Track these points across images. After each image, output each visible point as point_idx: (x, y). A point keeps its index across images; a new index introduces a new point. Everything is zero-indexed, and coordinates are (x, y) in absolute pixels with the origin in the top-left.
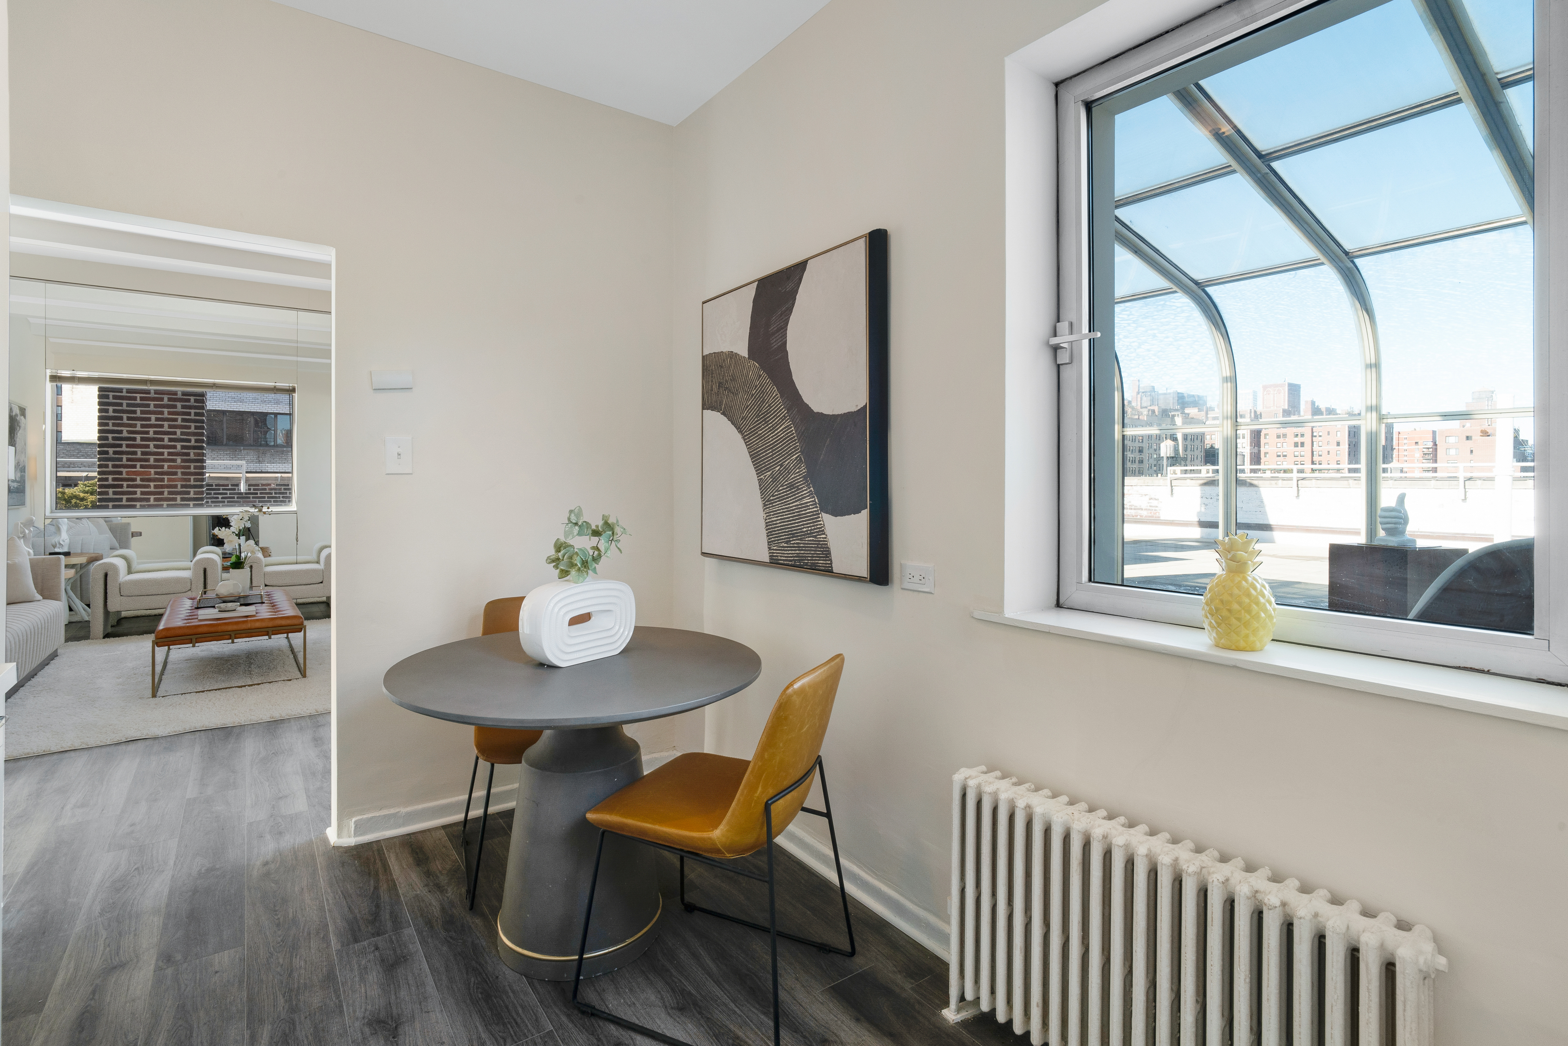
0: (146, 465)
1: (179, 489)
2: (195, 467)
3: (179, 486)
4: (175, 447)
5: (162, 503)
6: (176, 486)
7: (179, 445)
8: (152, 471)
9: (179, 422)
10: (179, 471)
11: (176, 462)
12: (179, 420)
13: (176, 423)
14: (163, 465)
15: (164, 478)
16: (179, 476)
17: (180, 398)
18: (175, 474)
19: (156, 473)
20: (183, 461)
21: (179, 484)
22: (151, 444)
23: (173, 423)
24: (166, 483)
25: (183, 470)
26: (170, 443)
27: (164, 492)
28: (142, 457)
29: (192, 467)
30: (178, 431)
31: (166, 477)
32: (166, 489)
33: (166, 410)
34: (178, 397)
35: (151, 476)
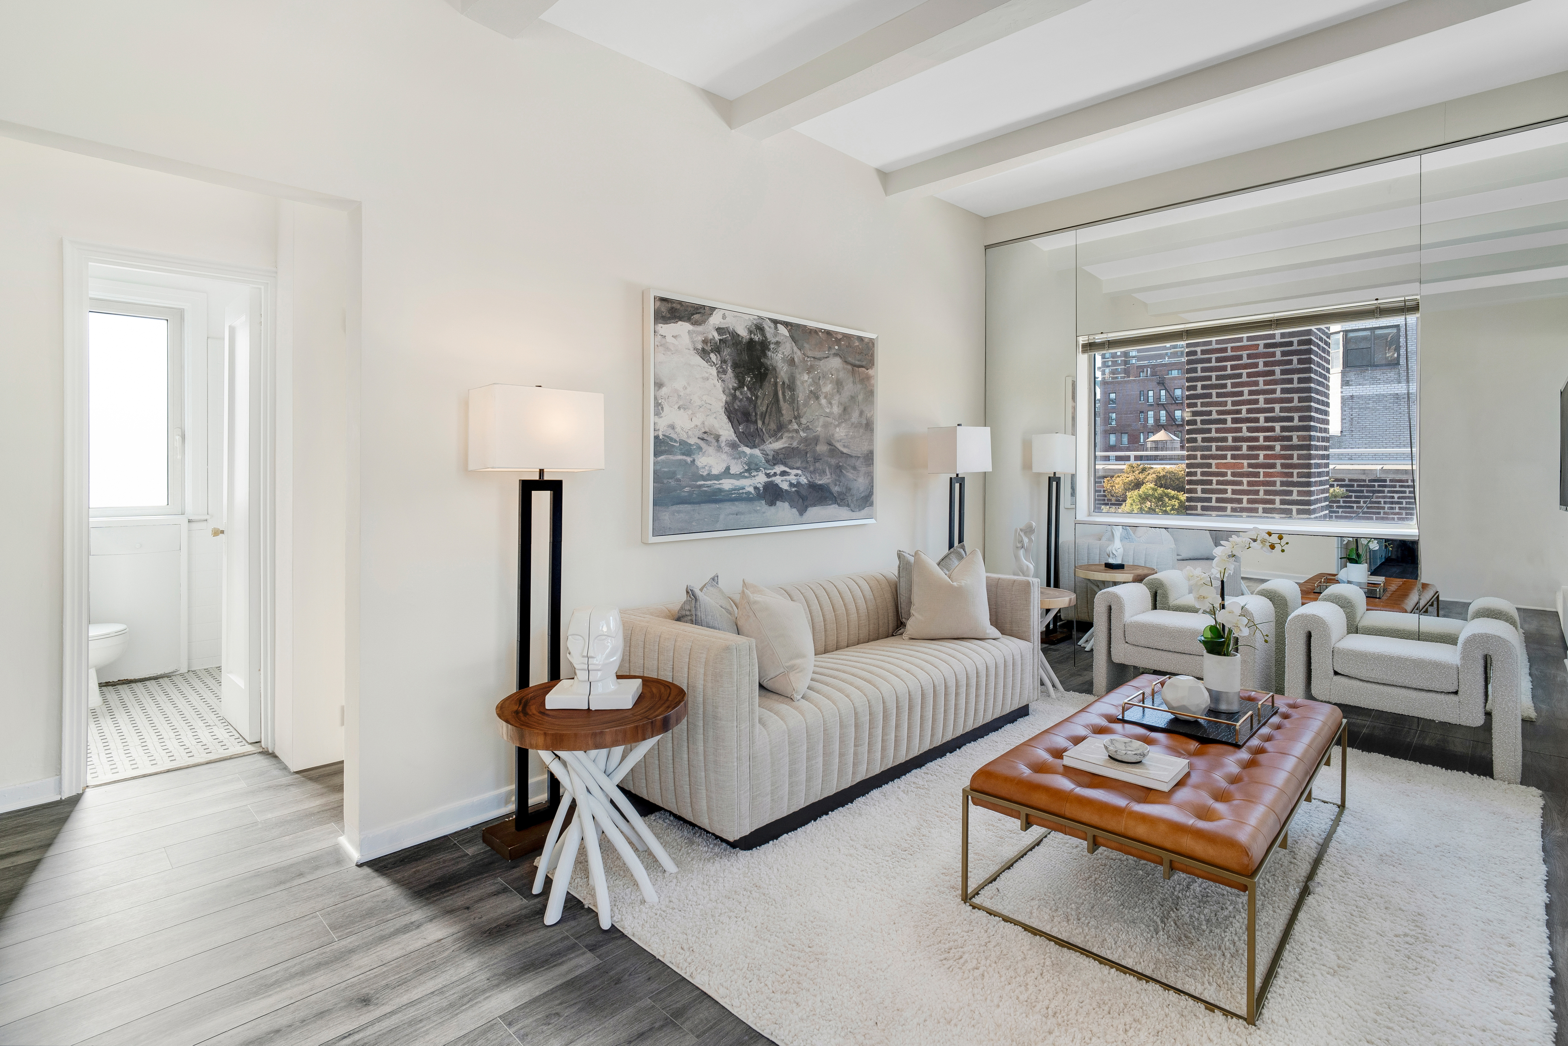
0: (1238, 455)
1: (1278, 487)
2: (1300, 457)
3: (1278, 484)
4: (1272, 429)
5: (1256, 506)
6: (1274, 484)
7: (1277, 426)
8: (1245, 462)
9: (1278, 395)
10: (1278, 462)
11: (1274, 450)
12: (1279, 391)
13: (1273, 396)
14: (1258, 455)
15: (1259, 472)
16: (1279, 469)
17: (1279, 361)
18: (1273, 466)
19: (1250, 466)
20: (1283, 448)
21: (1278, 480)
22: (1244, 426)
23: (1271, 396)
24: (1261, 479)
25: (1283, 461)
26: (1266, 424)
27: (1259, 491)
28: (1234, 444)
29: (1295, 456)
30: (1277, 407)
31: (1261, 471)
32: (1261, 488)
33: (1261, 380)
34: (1277, 358)
35: (1244, 470)
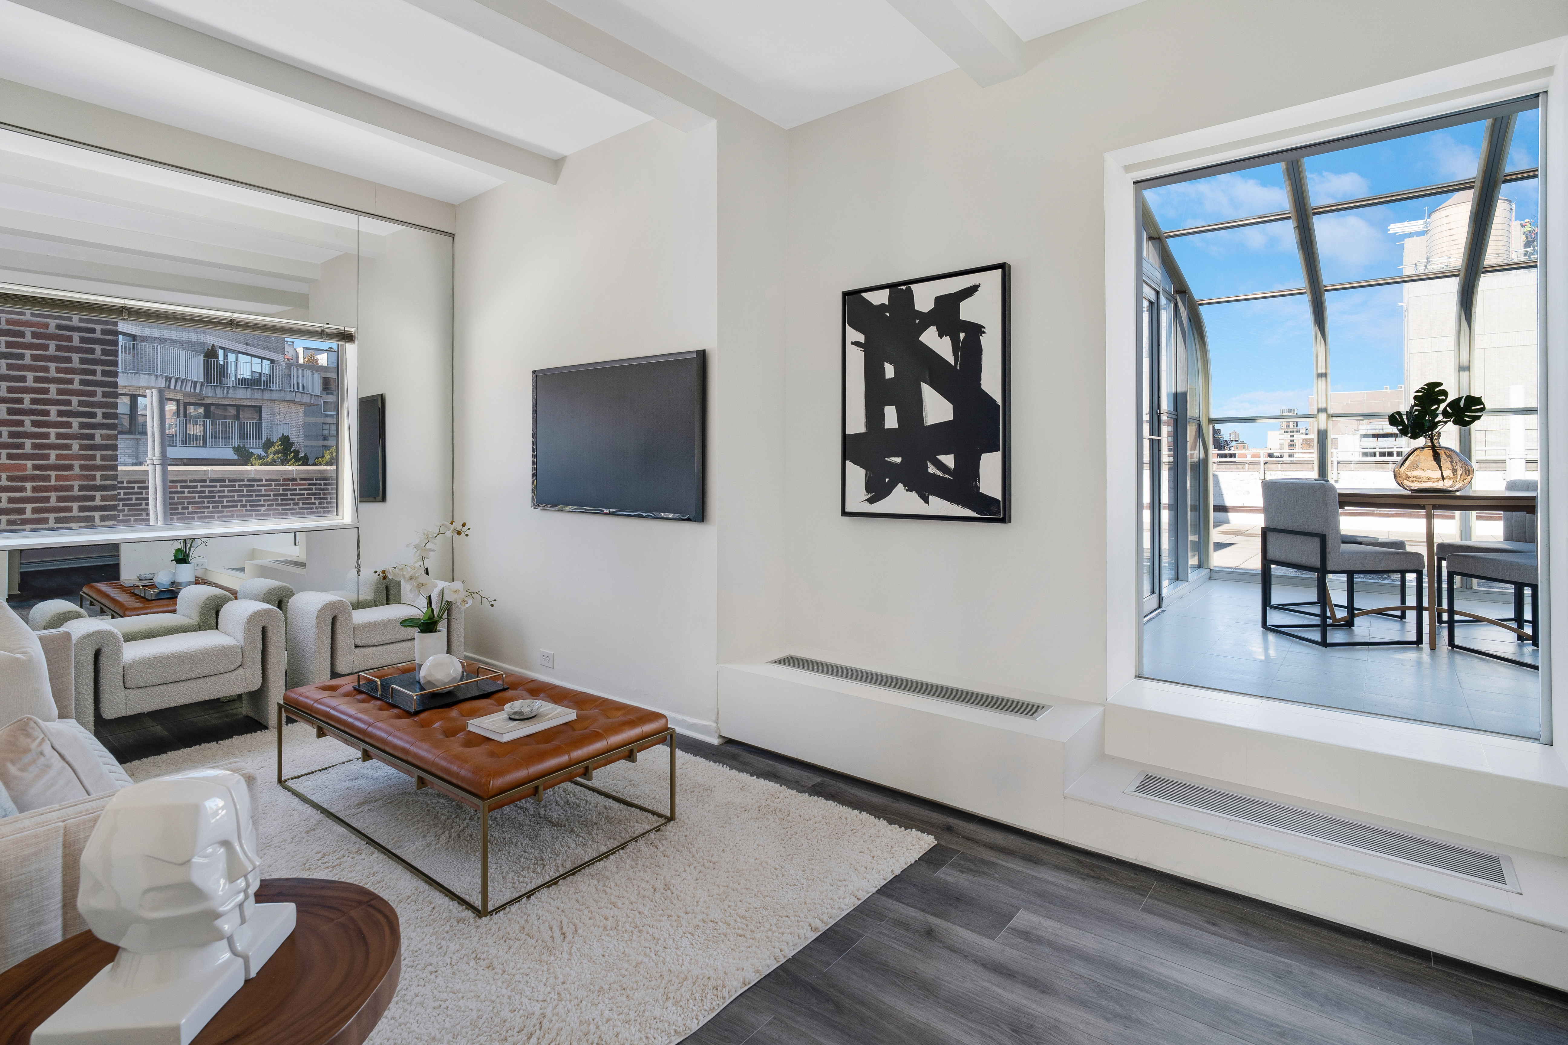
0: (18, 454)
1: (76, 492)
2: (103, 458)
3: (76, 488)
4: (69, 425)
5: (46, 515)
6: (70, 488)
7: (75, 422)
8: (29, 464)
9: (76, 386)
10: (76, 464)
11: (71, 450)
12: (76, 382)
13: (70, 387)
14: (49, 455)
15: (50, 476)
16: (77, 471)
17: (76, 347)
18: (70, 468)
19: (36, 467)
20: (82, 447)
21: (76, 484)
22: (27, 420)
23: (66, 386)
24: (53, 483)
25: (82, 462)
26: (60, 419)
27: (49, 497)
28: (11, 440)
29: (98, 457)
30: (75, 400)
31: (53, 474)
32: (53, 493)
33: (52, 366)
34: (74, 344)
35: (28, 473)
